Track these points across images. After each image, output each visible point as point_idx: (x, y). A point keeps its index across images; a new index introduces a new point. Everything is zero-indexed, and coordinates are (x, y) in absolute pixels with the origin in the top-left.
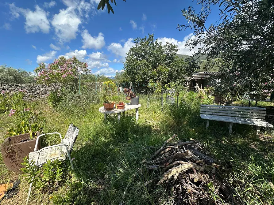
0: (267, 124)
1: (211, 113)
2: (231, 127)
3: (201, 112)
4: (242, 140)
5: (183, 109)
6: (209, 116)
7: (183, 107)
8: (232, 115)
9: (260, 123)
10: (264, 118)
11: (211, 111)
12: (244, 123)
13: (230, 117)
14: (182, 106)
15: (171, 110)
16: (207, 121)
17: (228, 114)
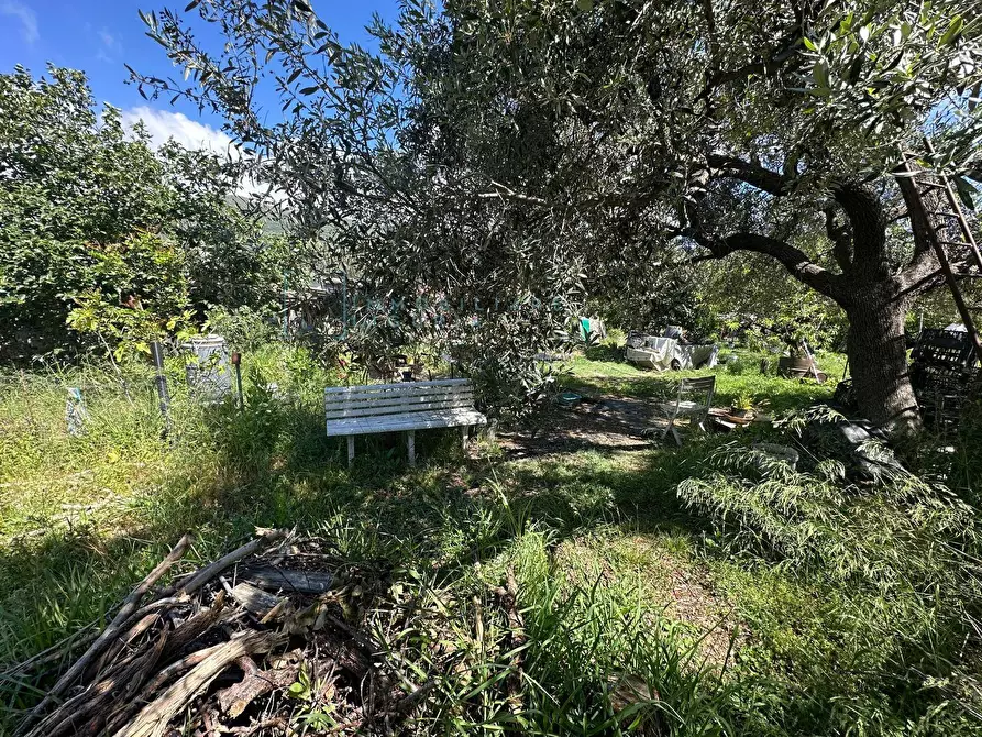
0: (477, 416)
1: (360, 412)
2: (411, 442)
3: (328, 415)
4: (435, 472)
5: (263, 413)
6: (355, 421)
7: (262, 407)
8: (413, 408)
9: (467, 417)
10: (472, 403)
11: (357, 404)
12: (437, 424)
13: (408, 415)
14: (257, 402)
15: (213, 428)
16: (349, 441)
17: (403, 408)
